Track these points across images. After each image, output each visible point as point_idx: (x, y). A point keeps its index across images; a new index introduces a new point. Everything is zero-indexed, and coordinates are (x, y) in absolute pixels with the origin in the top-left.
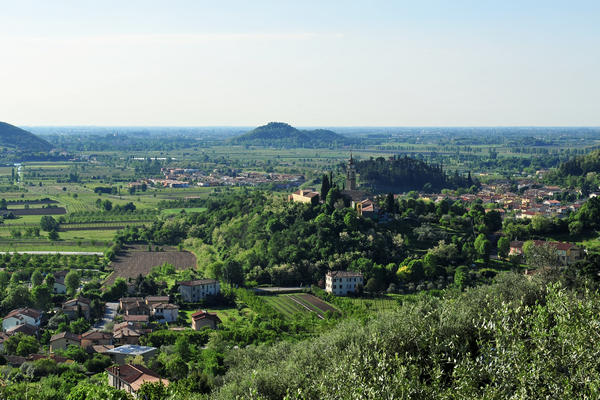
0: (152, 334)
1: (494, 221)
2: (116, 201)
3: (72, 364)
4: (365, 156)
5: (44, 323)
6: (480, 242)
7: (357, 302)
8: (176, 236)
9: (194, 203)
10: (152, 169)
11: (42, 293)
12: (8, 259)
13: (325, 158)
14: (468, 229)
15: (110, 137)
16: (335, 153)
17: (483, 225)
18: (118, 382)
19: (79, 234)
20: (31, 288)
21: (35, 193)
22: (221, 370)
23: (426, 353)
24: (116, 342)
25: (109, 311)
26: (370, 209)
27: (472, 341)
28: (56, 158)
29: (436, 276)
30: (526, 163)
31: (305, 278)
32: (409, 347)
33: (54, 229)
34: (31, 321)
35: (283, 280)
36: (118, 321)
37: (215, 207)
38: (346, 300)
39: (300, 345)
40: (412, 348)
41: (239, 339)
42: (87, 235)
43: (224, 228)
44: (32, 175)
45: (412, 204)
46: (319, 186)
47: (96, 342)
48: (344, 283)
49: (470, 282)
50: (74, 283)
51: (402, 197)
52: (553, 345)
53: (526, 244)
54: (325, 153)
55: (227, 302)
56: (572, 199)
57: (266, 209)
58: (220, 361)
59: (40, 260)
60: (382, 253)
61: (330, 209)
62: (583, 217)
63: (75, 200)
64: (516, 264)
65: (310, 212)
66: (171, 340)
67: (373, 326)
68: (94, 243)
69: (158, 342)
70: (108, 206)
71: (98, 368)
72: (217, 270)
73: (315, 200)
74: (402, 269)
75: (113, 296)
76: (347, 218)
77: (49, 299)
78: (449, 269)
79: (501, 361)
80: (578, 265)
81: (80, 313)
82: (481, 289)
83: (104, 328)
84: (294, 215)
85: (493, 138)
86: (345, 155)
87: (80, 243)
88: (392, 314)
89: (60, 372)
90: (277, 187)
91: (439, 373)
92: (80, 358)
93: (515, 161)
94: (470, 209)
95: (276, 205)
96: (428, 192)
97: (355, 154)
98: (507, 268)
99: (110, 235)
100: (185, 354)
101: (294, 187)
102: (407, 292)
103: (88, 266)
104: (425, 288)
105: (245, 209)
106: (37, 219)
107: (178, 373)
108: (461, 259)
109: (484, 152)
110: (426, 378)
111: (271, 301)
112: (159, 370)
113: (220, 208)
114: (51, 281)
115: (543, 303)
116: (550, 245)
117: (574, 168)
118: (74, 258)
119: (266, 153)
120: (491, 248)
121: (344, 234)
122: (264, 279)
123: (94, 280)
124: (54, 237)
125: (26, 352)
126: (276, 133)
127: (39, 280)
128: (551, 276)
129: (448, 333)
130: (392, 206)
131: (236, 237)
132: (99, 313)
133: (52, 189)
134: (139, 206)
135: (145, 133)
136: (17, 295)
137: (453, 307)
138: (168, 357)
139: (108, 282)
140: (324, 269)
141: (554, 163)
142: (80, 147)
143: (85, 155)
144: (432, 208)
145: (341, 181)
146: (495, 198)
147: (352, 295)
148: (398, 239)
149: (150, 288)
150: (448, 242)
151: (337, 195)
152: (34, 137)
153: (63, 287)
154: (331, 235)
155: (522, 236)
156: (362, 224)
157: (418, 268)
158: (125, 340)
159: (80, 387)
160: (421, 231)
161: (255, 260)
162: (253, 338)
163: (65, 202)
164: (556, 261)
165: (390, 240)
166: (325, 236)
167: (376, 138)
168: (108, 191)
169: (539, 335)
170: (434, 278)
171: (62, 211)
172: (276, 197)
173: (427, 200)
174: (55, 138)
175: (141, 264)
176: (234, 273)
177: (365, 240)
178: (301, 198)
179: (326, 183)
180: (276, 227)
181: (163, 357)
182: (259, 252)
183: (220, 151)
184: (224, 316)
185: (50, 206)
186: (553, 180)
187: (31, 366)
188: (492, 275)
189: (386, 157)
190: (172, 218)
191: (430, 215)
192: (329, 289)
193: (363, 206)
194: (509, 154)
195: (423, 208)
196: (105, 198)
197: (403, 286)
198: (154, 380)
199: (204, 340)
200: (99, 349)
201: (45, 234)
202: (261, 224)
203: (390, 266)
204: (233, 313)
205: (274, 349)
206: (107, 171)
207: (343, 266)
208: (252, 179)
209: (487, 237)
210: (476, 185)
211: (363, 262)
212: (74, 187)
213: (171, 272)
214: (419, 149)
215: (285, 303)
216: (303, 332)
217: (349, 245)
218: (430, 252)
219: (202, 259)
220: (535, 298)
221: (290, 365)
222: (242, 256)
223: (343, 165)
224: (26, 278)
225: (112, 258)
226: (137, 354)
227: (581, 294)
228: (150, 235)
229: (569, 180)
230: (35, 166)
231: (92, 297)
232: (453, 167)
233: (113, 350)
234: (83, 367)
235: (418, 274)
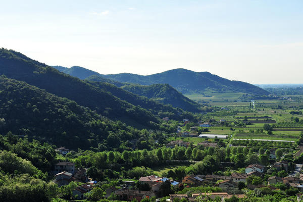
2: (301, 118)
3: (279, 191)
5: (265, 172)
11: (264, 158)
12: (248, 142)
15: (298, 88)
19: (282, 132)
20: (259, 155)
21: (261, 113)
24: (301, 183)
28: (271, 98)
33: (270, 130)
34: (259, 170)
36: (302, 173)
42: (286, 133)
47: (291, 182)
50: (280, 154)
59: (263, 143)
63: (278, 118)
68: (290, 137)
70: (297, 120)
75: (299, 161)
77: (266, 161)
81: (283, 168)
83: (295, 175)
87: (283, 137)
89: (273, 194)
92: (283, 188)
103: (287, 147)
106: (262, 125)
114: (268, 153)
118: (280, 143)
123: (290, 154)
124: (270, 133)
125: (256, 184)
127: (262, 152)
132: (292, 169)
133: (269, 112)
136: (252, 158)
139: (297, 155)
142: (283, 93)
143: (285, 97)
152: (261, 89)
153: (274, 156)
163: (275, 118)
168: (297, 113)
171: (274, 122)
174: (271, 89)
185: (268, 120)
187: (259, 190)
196: (295, 116)
200: (292, 185)
201: (266, 132)
206: (296, 104)
212: (280, 111)
224: (257, 151)
225: (299, 144)
230: (261, 102)
231: (289, 161)
233: (299, 186)
234: (284, 193)
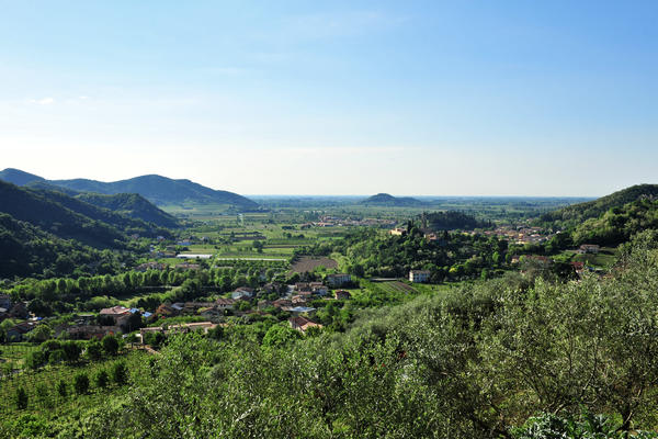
0: (313, 301)
1: (503, 245)
2: (293, 233)
3: (270, 316)
4: (432, 211)
5: (254, 295)
6: (495, 256)
7: (427, 286)
8: (326, 251)
9: (336, 234)
10: (315, 217)
11: (253, 280)
12: (235, 262)
13: (409, 212)
14: (489, 249)
15: (290, 200)
16: (414, 210)
17: (497, 247)
18: (295, 326)
19: (273, 250)
20: (247, 277)
21: (250, 229)
22: (351, 319)
23: (465, 313)
24: (293, 305)
25: (289, 289)
26: (434, 238)
27: (491, 306)
28: (261, 211)
29: (472, 273)
30: (522, 215)
31: (398, 273)
32: (455, 310)
33: (260, 247)
34: (247, 294)
35: (386, 274)
36: (294, 295)
37: (348, 237)
38: (421, 285)
39: (395, 308)
40: (457, 311)
41: (361, 304)
42: (278, 251)
43: (353, 248)
44: (248, 219)
45: (458, 236)
46: (406, 226)
47: (283, 305)
48: (420, 276)
49: (490, 276)
50: (271, 275)
51: (452, 232)
52: (536, 309)
53: (521, 257)
54: (410, 209)
55: (355, 286)
56: (547, 234)
57: (377, 238)
58: (351, 316)
59: (252, 263)
60: (441, 261)
61: (412, 238)
62: (553, 243)
63: (269, 233)
64: (516, 267)
65: (401, 240)
66: (324, 304)
67: (436, 299)
68: (282, 255)
69: (316, 306)
70: (289, 236)
71: (284, 318)
72: (349, 269)
73: (404, 233)
74: (452, 269)
75: (292, 282)
76: (421, 243)
77: (256, 283)
78: (478, 270)
79: (507, 319)
80: (550, 268)
81: (274, 290)
82: (496, 280)
83: (287, 298)
84: (392, 241)
85: (503, 202)
86: (421, 210)
87: (274, 255)
88: (445, 294)
89: (263, 320)
90: (382, 227)
91: (472, 324)
92: (274, 313)
93: (515, 214)
94: (490, 239)
95: (382, 235)
96: (467, 230)
97: (426, 210)
98: (511, 269)
99: (290, 251)
100: (332, 312)
101: (392, 227)
102: (454, 281)
103: (278, 266)
104: (464, 279)
105: (365, 238)
106: (251, 242)
107: (327, 322)
108: (484, 264)
109: (498, 209)
110: (465, 326)
111: (379, 286)
112: (317, 320)
113: (351, 237)
114: (258, 274)
115: (533, 287)
116: (535, 258)
117: (548, 218)
118: (271, 262)
119: (377, 209)
120: (501, 259)
121: (420, 251)
122: (375, 274)
123: (282, 274)
124: (260, 251)
125: (244, 310)
126: (382, 199)
127: (252, 273)
128: (536, 274)
129: (478, 303)
130: (447, 237)
131: (361, 252)
132: (284, 290)
133: (259, 227)
134: (305, 235)
135: (310, 199)
136: (239, 280)
137: (481, 290)
138: (322, 313)
139: (289, 274)
140: (409, 269)
141: (537, 215)
142: (274, 206)
143: (277, 209)
144: (469, 238)
145: (419, 224)
146: (504, 234)
147: (423, 282)
148: (450, 254)
149: (313, 278)
150: (478, 255)
151: (416, 231)
152: (249, 201)
153: (264, 277)
154: (413, 251)
155: (519, 253)
156: (430, 246)
157: (461, 269)
158: (298, 304)
159: (274, 327)
160: (463, 250)
161: (370, 265)
162: (369, 304)
163: (265, 233)
164: (539, 266)
165: (445, 254)
166: (409, 252)
167: (438, 202)
168: (290, 228)
169: (530, 305)
170: (470, 274)
171: (265, 238)
172: (382, 232)
173: (466, 234)
174: (261, 201)
175: (307, 266)
176: (359, 271)
177: (431, 255)
178: (396, 232)
180: (382, 247)
181: (319, 313)
182: (373, 260)
183: (351, 208)
184: (352, 293)
185: (258, 236)
186: (536, 224)
187: (247, 317)
188: (502, 273)
189: (444, 212)
190: (324, 242)
191: (468, 242)
192: (411, 280)
193: (431, 237)
194: (512, 210)
195: (463, 238)
196: (287, 232)
197: (452, 278)
198: (315, 325)
199: (342, 305)
200: (283, 308)
201: (256, 250)
202: (373, 246)
203: (445, 268)
204: (358, 291)
205: (381, 310)
206: (289, 218)
207: (419, 268)
208: (368, 223)
209: (499, 253)
210: (495, 226)
211: (430, 265)
212: (270, 226)
213: (324, 270)
214: (462, 207)
215: (386, 286)
216: (396, 301)
217: (419, 258)
218: (468, 260)
219: (341, 263)
220: (525, 286)
221: (389, 318)
222: (363, 262)
223: (420, 216)
224: (245, 272)
225: (292, 262)
226: (305, 311)
227: (553, 284)
228: (312, 251)
229: (545, 224)
230: (250, 215)
231: (280, 282)
232: (480, 217)
233: (291, 309)
234: (275, 318)
235: (461, 272)
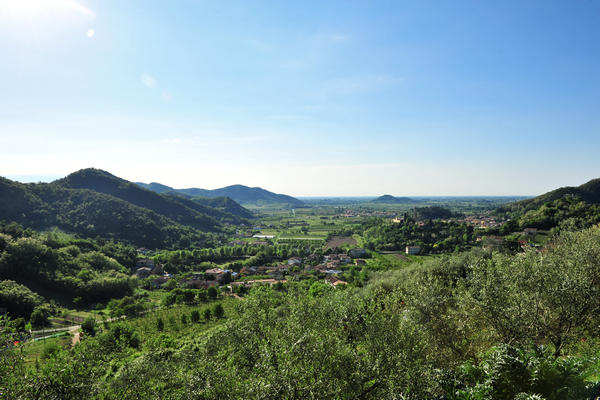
0: (341, 266)
1: (471, 229)
2: (328, 222)
3: (312, 276)
4: (421, 206)
5: (302, 262)
6: (465, 236)
7: (418, 257)
8: (349, 234)
9: (356, 222)
10: (341, 211)
11: (301, 252)
12: (290, 240)
13: (405, 207)
14: (460, 232)
15: (326, 200)
16: (409, 205)
17: (466, 230)
18: (329, 283)
19: (315, 233)
20: (298, 250)
21: (299, 219)
22: (367, 279)
23: (446, 275)
24: (328, 269)
25: (325, 259)
26: (423, 225)
27: (463, 272)
28: (307, 207)
29: (448, 248)
30: (483, 208)
31: (398, 248)
32: (437, 273)
33: (306, 231)
34: (298, 261)
35: (390, 249)
36: (328, 262)
37: (364, 224)
38: (414, 256)
39: (397, 271)
40: (440, 274)
41: (373, 269)
42: (317, 233)
43: (368, 231)
44: (298, 213)
45: (439, 223)
46: (403, 217)
47: (321, 269)
48: (413, 250)
49: (461, 250)
50: (313, 249)
51: (434, 221)
52: (496, 275)
53: (483, 237)
54: (405, 205)
55: (369, 256)
56: (501, 221)
57: (383, 225)
58: (366, 276)
59: (301, 241)
60: (427, 240)
61: (407, 225)
63: (311, 222)
64: (479, 244)
65: (400, 226)
66: (348, 269)
67: (425, 265)
68: (320, 236)
69: (343, 269)
70: (325, 223)
71: (322, 278)
72: (365, 245)
73: (402, 221)
74: (435, 246)
75: (326, 254)
76: (414, 228)
77: (303, 254)
78: (453, 246)
79: (475, 279)
80: (503, 245)
81: (315, 259)
82: (466, 253)
83: (324, 264)
84: (394, 226)
85: (470, 200)
86: (413, 206)
87: (315, 236)
88: (431, 262)
89: (308, 278)
90: (387, 217)
91: (451, 283)
92: (315, 274)
93: (478, 208)
94: (461, 225)
95: (387, 223)
96: (445, 219)
97: (417, 206)
98: (476, 246)
99: (325, 233)
100: (353, 274)
101: (394, 217)
102: (437, 253)
103: (318, 243)
104: (444, 252)
105: (375, 224)
106: (300, 228)
107: (351, 280)
108: (458, 242)
109: (467, 204)
110: (446, 284)
111: (385, 256)
112: (344, 279)
113: (366, 224)
114: (305, 248)
115: (491, 259)
116: (492, 238)
117: (501, 210)
118: (313, 241)
119: (383, 205)
120: (469, 239)
121: (413, 233)
122: (382, 249)
123: (320, 248)
124: (306, 234)
125: (296, 272)
126: (387, 198)
127: (300, 247)
128: (494, 249)
129: (454, 269)
130: (431, 224)
131: (372, 234)
132: (322, 259)
133: (305, 218)
134: (336, 223)
135: (338, 199)
136: (293, 252)
137: (455, 259)
138: (347, 274)
139: (325, 249)
140: (405, 246)
141: (494, 209)
142: (315, 204)
143: (317, 206)
144: (446, 224)
145: (412, 215)
146: (471, 221)
147: (415, 254)
148: (434, 235)
149: (341, 251)
150: (453, 236)
151: (410, 220)
152: (299, 201)
153: (309, 250)
154: (408, 234)
155: (482, 234)
156: (419, 230)
157: (441, 245)
158: (331, 268)
159: (315, 284)
160: (442, 233)
161: (379, 242)
162: (378, 269)
163: (309, 222)
164: (495, 243)
165: (430, 235)
166: (405, 234)
167: (425, 200)
168: (325, 218)
169: (489, 270)
170: (447, 249)
171: (309, 225)
172: (387, 220)
173: (444, 222)
174: (306, 200)
175: (336, 243)
176: (371, 247)
177: (421, 236)
178: (396, 221)
179: (406, 216)
180: (387, 231)
181: (345, 274)
182: (381, 239)
183: (366, 205)
184: (367, 261)
185: (304, 223)
186: (493, 215)
187: (298, 276)
188: (470, 248)
189: (429, 207)
190: (348, 227)
191: (446, 227)
192: (407, 253)
193: (420, 224)
194: (476, 205)
195: (443, 224)
196: (324, 221)
197: (435, 252)
198: (342, 282)
199: (360, 269)
200: (322, 271)
201: (303, 232)
202: (381, 230)
203: (430, 245)
204: (371, 260)
205: (387, 273)
206: (325, 212)
207: (413, 244)
208: (377, 214)
209: (468, 235)
210: (464, 216)
211: (420, 243)
212: (313, 217)
213: (348, 246)
214: (442, 204)
215: (390, 257)
216: (397, 267)
217: (413, 238)
218: (446, 239)
219: (360, 242)
220: (487, 256)
221: (393, 278)
222: (374, 240)
223: (412, 210)
224: (296, 247)
225: (326, 241)
226: (336, 273)
228: (340, 233)
229: (499, 215)
230: (299, 210)
231: (319, 254)
232: (454, 210)
233: (327, 272)
234: (316, 277)
235: (441, 247)
